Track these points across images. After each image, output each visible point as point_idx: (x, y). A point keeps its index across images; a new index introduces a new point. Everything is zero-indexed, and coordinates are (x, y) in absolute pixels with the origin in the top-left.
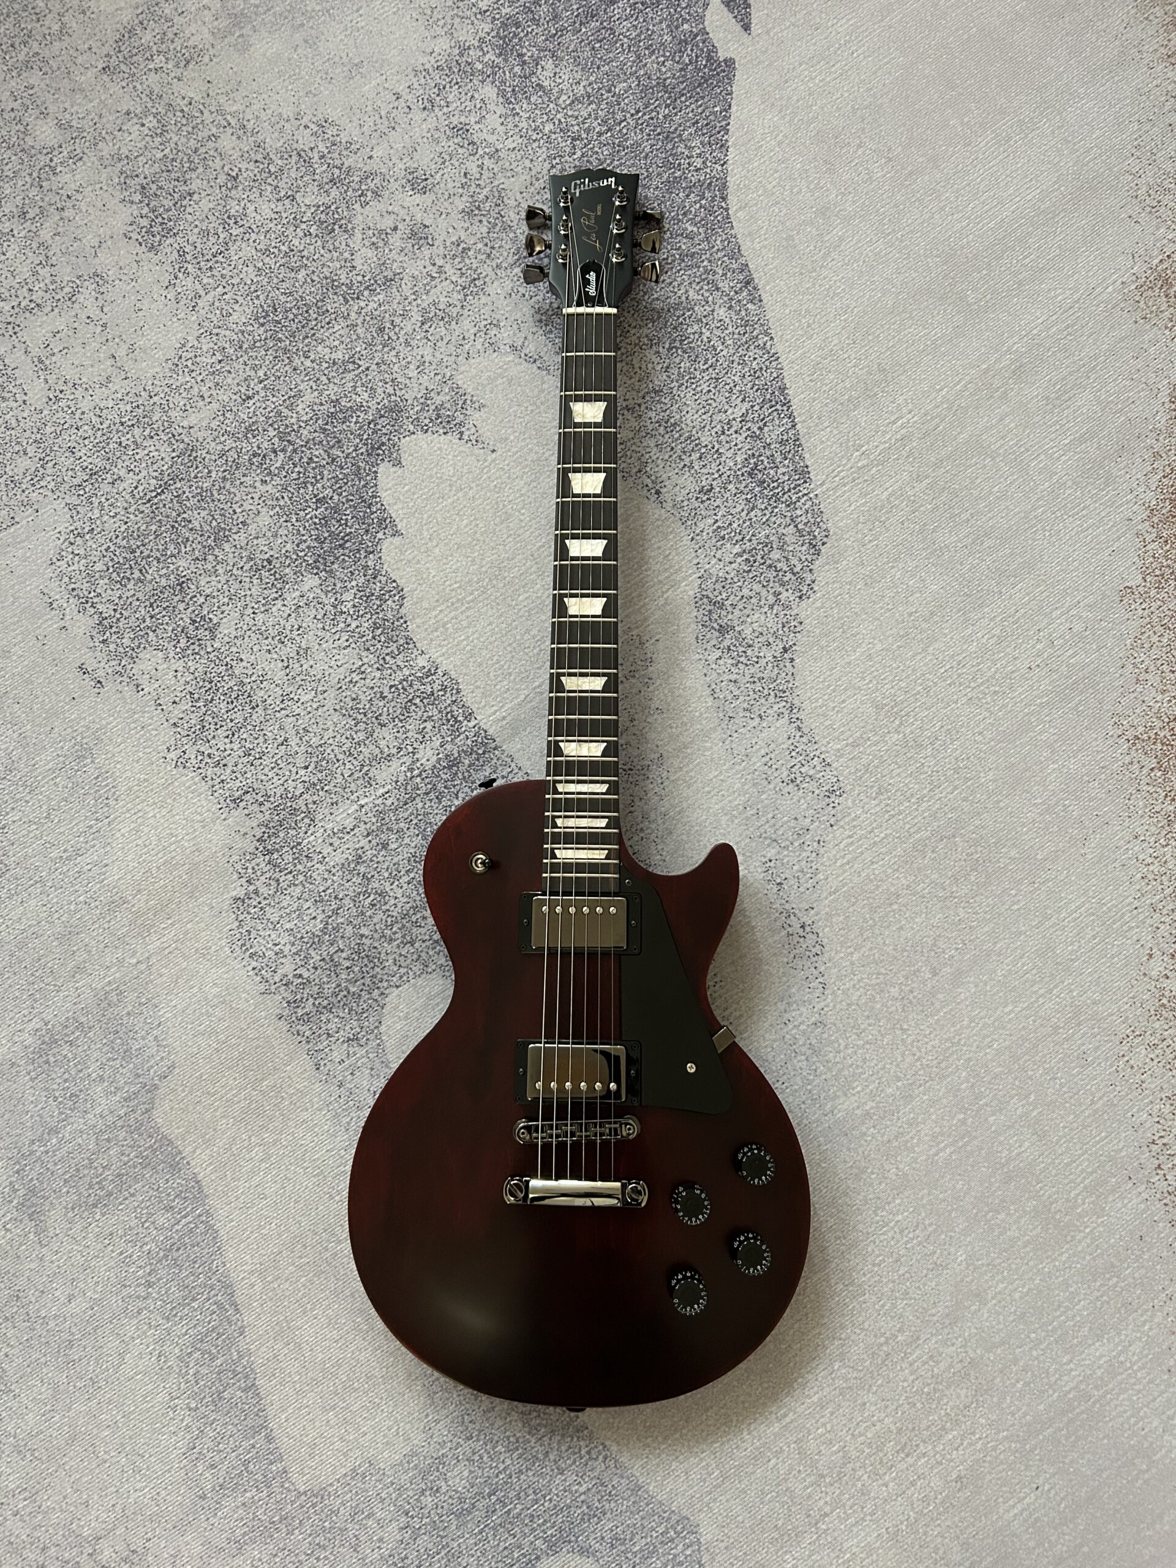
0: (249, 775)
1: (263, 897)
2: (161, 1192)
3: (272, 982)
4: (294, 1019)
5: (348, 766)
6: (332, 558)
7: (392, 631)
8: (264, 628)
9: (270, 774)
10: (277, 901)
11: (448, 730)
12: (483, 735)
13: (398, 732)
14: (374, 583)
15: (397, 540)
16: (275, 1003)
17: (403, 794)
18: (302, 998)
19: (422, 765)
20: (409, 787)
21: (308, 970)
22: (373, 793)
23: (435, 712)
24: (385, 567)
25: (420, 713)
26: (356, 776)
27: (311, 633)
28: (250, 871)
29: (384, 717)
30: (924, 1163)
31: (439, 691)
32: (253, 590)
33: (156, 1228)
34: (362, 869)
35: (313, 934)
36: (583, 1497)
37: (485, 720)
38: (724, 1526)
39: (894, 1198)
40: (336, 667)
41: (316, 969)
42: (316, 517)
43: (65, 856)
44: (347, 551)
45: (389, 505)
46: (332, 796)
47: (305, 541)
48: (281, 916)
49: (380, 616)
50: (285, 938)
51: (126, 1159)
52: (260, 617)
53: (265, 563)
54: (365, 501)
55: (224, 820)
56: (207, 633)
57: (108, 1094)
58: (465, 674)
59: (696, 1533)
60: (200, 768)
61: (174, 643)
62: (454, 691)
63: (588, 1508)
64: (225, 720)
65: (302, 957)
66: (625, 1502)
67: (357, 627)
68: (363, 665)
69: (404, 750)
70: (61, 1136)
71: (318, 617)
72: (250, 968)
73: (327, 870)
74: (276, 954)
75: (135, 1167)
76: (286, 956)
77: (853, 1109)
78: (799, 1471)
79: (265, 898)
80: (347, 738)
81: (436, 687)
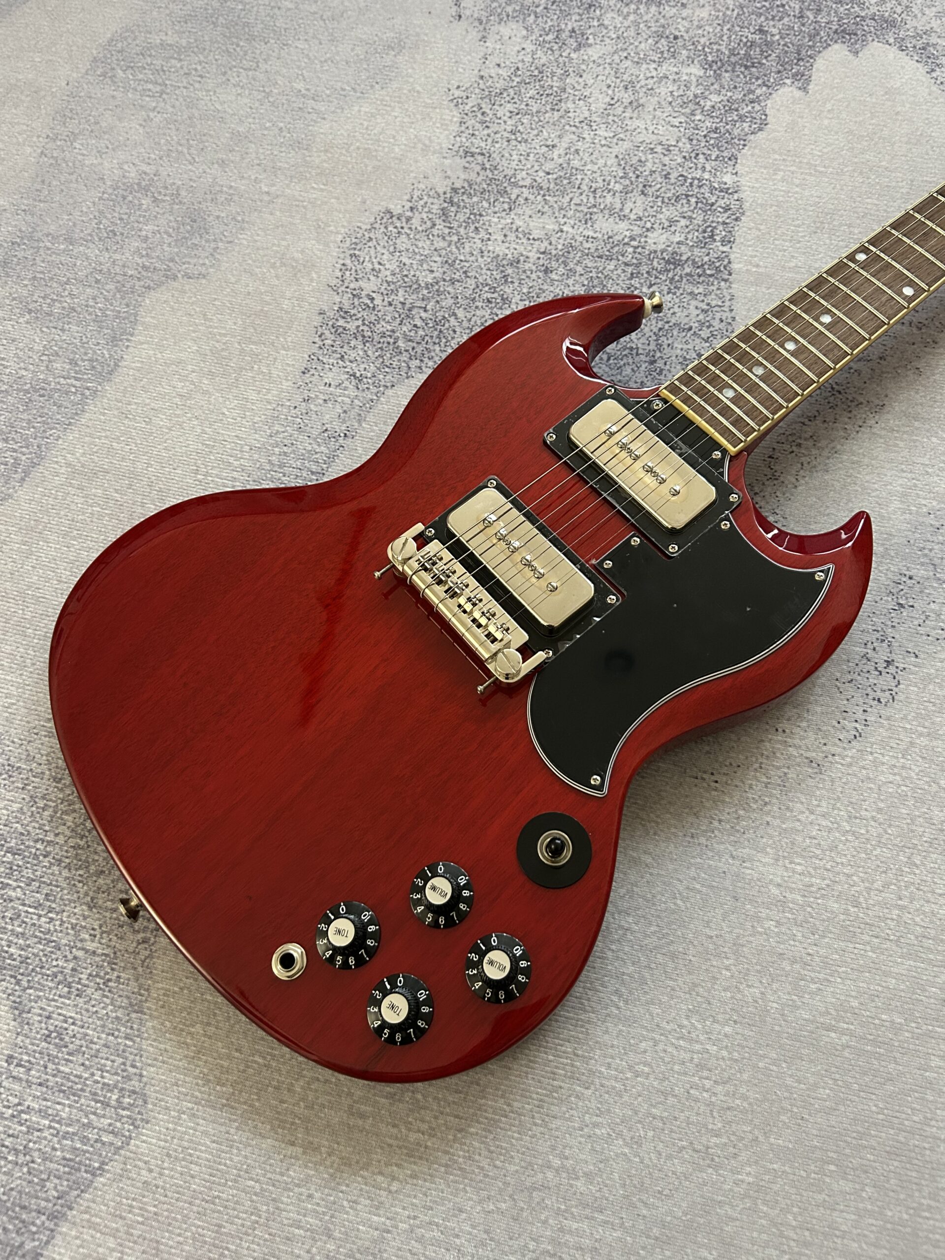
0: (497, 146)
1: (409, 226)
2: (83, 347)
3: (346, 284)
4: (330, 323)
5: (584, 197)
6: (729, 68)
7: (727, 142)
8: (623, 71)
9: (515, 157)
10: (417, 237)
11: (697, 237)
12: (725, 263)
13: (652, 207)
14: (747, 105)
15: (798, 94)
16: (330, 301)
17: (605, 249)
18: (354, 315)
19: (646, 242)
20: (616, 249)
21: (383, 300)
22: (581, 230)
23: (701, 218)
24: (769, 102)
25: (685, 209)
26: (580, 208)
27: (656, 98)
28: (422, 202)
29: (650, 191)
30: (801, 1022)
31: (720, 207)
32: (643, 45)
33: (47, 367)
34: (510, 271)
35: (417, 281)
36: (80, 954)
37: (738, 255)
38: (169, 1155)
39: (726, 1023)
40: (650, 132)
41: (390, 304)
42: (747, 37)
43: (304, 92)
44: (747, 72)
45: (818, 70)
46: (547, 207)
47: (720, 45)
48: (407, 250)
49: (728, 127)
50: (393, 266)
51: (91, 303)
52: (628, 63)
53: (672, 36)
54: (799, 55)
55: (445, 158)
56: (575, 44)
57: (137, 251)
58: (757, 213)
59: (136, 1127)
60: (467, 114)
61: (542, 33)
62: (733, 217)
63: (73, 970)
64: (522, 101)
65: (389, 288)
66: (110, 1007)
67: (700, 120)
68: (675, 146)
69: (643, 222)
70: (71, 247)
71: (675, 94)
72: (342, 262)
73: (481, 249)
74: (373, 270)
75: (90, 314)
76: (378, 277)
77: (771, 880)
78: (310, 1196)
79: (410, 228)
80: (604, 180)
81: (721, 202)
